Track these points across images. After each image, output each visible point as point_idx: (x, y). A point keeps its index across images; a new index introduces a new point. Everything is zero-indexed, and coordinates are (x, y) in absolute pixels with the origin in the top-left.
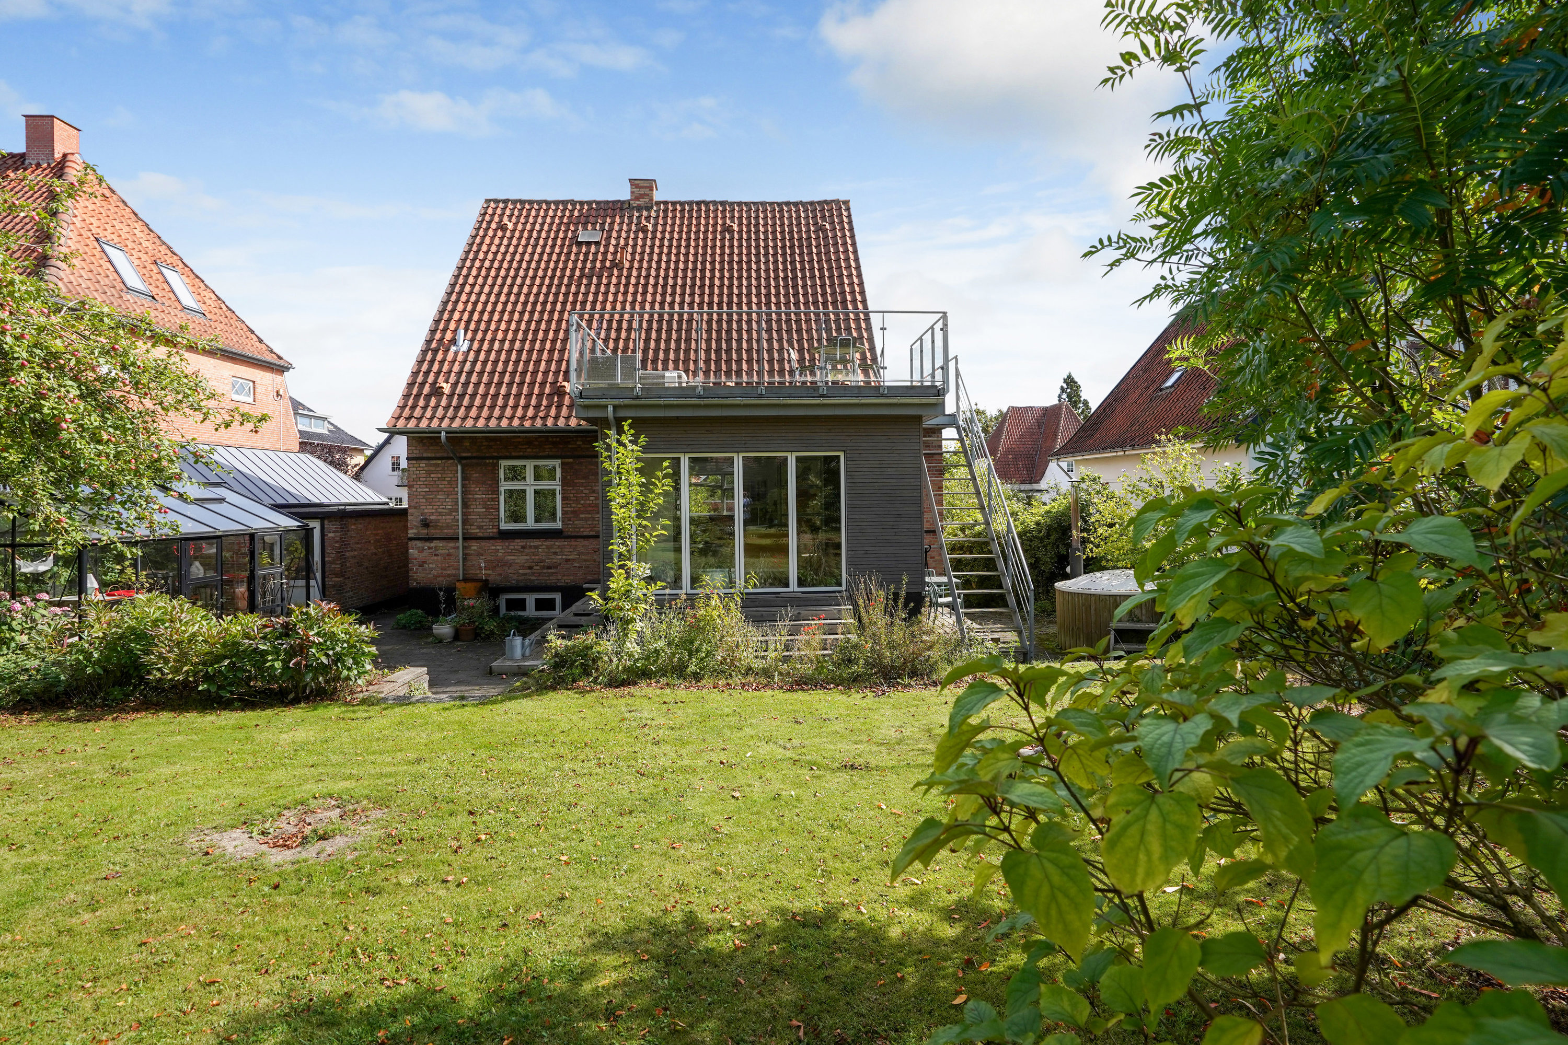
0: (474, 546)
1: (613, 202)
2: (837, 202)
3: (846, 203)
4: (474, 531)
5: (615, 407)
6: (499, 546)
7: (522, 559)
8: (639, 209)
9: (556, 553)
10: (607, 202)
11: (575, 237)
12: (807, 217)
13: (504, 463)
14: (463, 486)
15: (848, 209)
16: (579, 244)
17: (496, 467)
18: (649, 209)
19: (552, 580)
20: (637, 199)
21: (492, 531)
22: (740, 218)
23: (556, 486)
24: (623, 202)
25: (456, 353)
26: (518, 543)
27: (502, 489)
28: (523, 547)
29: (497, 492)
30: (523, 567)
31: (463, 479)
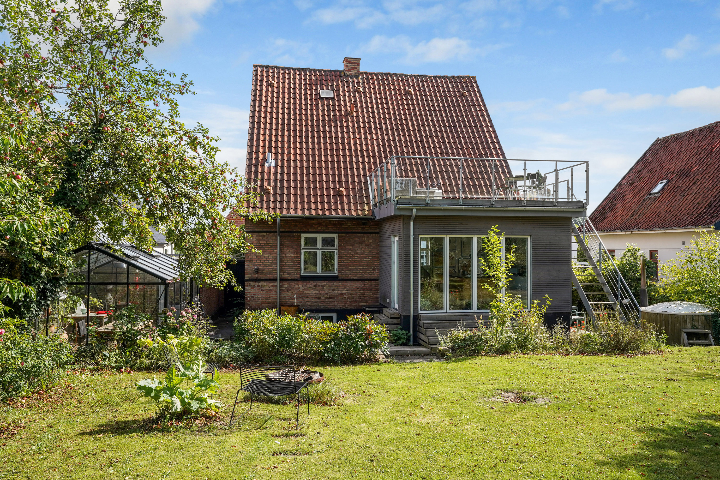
0: (286, 285)
1: (334, 71)
2: (469, 77)
3: (474, 78)
4: (286, 276)
5: (417, 209)
6: (300, 285)
7: (313, 293)
8: (351, 76)
9: (334, 290)
10: (330, 71)
11: (318, 94)
12: (453, 87)
13: (303, 236)
14: (280, 249)
15: (476, 82)
16: (322, 99)
17: (299, 238)
18: (357, 77)
19: (332, 306)
20: (350, 70)
21: (296, 276)
22: (413, 85)
23: (335, 249)
24: (340, 72)
25: (269, 168)
26: (312, 284)
27: (302, 251)
28: (315, 286)
29: (299, 252)
30: (315, 298)
31: (281, 245)
